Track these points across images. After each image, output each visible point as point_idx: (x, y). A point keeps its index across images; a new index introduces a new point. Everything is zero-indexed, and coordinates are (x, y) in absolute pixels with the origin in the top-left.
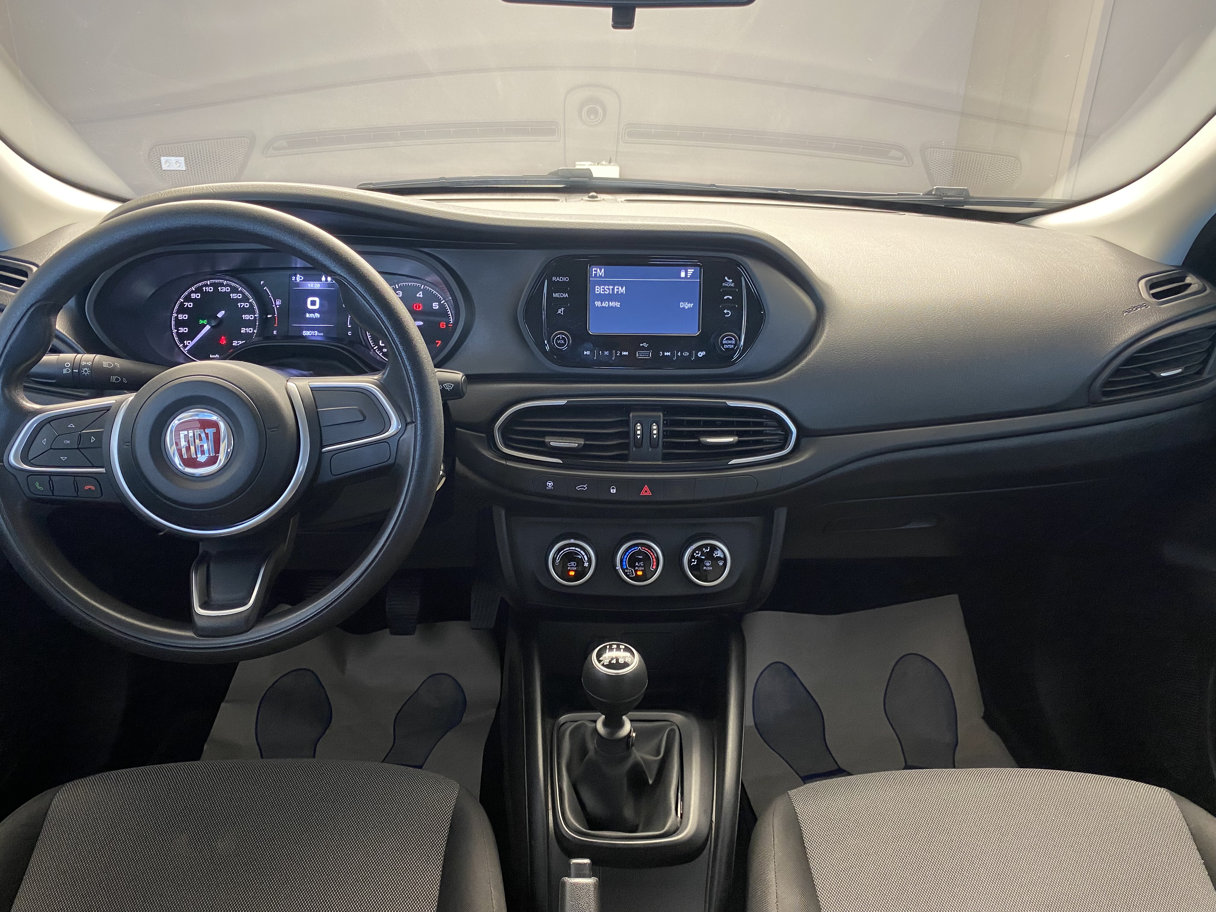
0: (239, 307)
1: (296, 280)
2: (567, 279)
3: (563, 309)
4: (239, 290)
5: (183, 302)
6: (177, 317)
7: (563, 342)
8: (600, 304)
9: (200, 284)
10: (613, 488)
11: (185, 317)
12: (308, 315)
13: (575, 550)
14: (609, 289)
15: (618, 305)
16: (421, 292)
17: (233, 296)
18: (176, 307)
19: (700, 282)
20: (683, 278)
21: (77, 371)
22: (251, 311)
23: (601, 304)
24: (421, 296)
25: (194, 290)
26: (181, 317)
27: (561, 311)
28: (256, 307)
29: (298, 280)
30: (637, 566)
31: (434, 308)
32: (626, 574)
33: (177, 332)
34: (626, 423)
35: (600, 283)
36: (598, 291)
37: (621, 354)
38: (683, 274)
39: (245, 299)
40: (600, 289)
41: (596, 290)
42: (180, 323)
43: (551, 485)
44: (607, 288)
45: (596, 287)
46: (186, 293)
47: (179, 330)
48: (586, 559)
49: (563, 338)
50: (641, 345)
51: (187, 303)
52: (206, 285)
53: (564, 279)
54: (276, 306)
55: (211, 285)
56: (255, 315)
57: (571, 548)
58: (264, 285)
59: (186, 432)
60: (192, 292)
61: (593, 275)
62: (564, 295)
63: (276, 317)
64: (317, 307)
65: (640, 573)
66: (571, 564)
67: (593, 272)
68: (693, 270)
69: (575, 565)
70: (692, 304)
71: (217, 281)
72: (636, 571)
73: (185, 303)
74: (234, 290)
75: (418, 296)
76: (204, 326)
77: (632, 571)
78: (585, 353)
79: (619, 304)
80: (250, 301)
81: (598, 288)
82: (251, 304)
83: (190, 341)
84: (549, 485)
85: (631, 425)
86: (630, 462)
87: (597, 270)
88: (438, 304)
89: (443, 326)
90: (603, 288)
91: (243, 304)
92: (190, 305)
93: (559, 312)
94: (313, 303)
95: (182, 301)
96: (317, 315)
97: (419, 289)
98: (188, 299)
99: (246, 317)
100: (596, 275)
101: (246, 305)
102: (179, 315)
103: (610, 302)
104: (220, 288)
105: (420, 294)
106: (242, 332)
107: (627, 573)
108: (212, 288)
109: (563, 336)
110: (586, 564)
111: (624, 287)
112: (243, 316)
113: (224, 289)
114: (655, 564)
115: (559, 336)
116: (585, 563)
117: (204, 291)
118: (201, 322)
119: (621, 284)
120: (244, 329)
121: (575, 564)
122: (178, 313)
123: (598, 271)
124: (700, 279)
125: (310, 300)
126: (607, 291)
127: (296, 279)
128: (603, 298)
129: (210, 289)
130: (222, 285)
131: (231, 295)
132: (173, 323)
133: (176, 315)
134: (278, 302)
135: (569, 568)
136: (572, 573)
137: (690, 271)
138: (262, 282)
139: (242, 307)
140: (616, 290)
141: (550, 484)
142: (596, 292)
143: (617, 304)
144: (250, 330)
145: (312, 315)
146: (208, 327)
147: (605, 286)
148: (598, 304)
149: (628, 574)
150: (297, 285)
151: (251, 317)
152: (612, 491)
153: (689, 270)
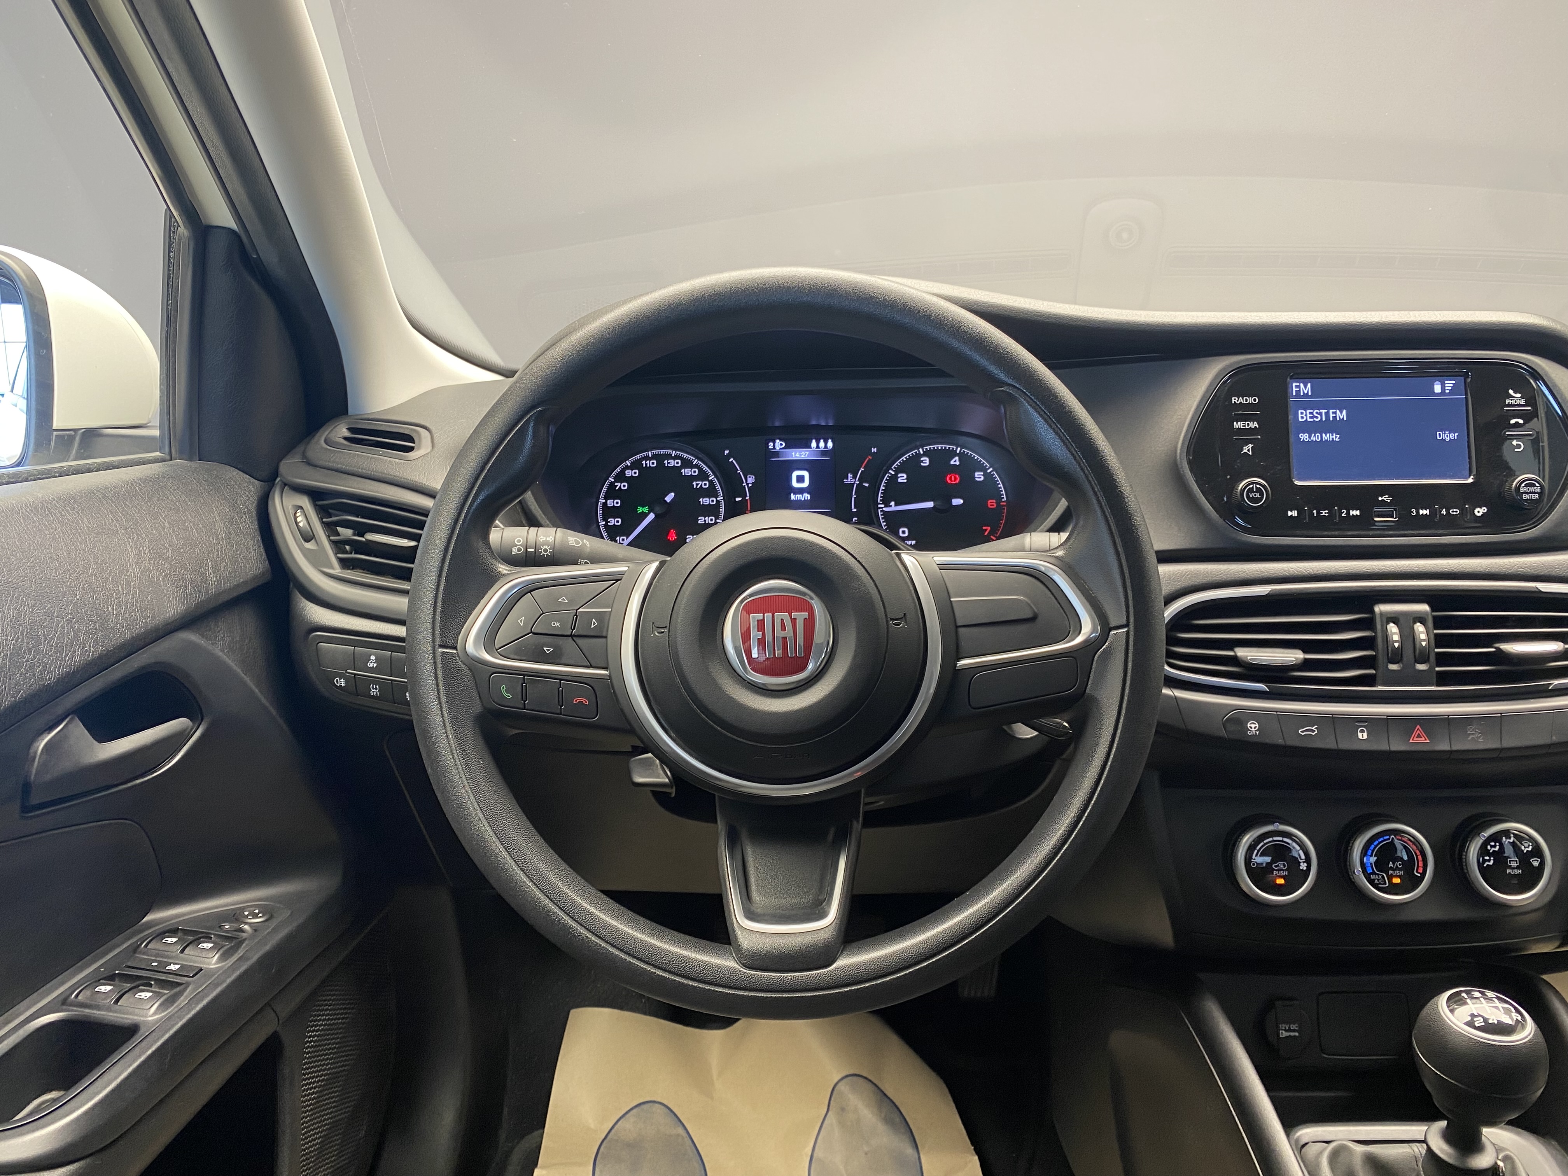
0: (695, 487)
1: (774, 448)
2: (1255, 400)
3: (1250, 446)
4: (694, 463)
5: (615, 482)
6: (605, 504)
7: (1258, 495)
8: (1307, 437)
9: (638, 457)
10: (1362, 731)
11: (617, 503)
12: (793, 497)
13: (1282, 841)
14: (1320, 414)
15: (1336, 437)
16: (957, 458)
17: (686, 472)
18: (605, 489)
19: (1466, 398)
20: (1438, 394)
21: (533, 550)
22: (711, 492)
23: (1310, 437)
24: (958, 463)
25: (629, 465)
26: (610, 503)
27: (1247, 449)
28: (718, 487)
29: (778, 448)
30: (1391, 869)
31: (977, 479)
32: (1371, 882)
33: (606, 526)
34: (1368, 623)
35: (1306, 406)
36: (1302, 418)
37: (1348, 513)
38: (1437, 388)
39: (703, 476)
40: (1306, 415)
41: (1300, 416)
42: (609, 512)
43: (1255, 728)
44: (1317, 413)
45: (1300, 411)
46: (618, 470)
47: (609, 522)
48: (1303, 857)
49: (1258, 490)
50: (1380, 499)
51: (619, 484)
52: (647, 458)
53: (1251, 400)
54: (748, 484)
55: (654, 457)
56: (718, 499)
57: (1275, 839)
58: (729, 456)
59: (759, 616)
60: (627, 467)
61: (1294, 394)
62: (1251, 424)
63: (749, 500)
64: (806, 484)
65: (1396, 881)
66: (1277, 866)
67: (1294, 389)
68: (1454, 382)
69: (1284, 867)
70: (1456, 434)
71: (662, 452)
72: (1390, 878)
73: (616, 484)
74: (687, 464)
75: (952, 463)
76: (645, 515)
77: (1383, 877)
78: (1290, 513)
79: (1338, 436)
80: (710, 479)
81: (1302, 413)
82: (711, 482)
83: (625, 538)
84: (1251, 727)
85: (1379, 626)
86: (1380, 688)
87: (1300, 385)
88: (982, 473)
89: (993, 505)
90: (1310, 413)
91: (700, 483)
92: (624, 486)
93: (1245, 451)
94: (800, 479)
95: (613, 480)
96: (807, 496)
97: (953, 454)
98: (621, 477)
99: (705, 501)
100: (1298, 392)
101: (705, 484)
102: (608, 501)
103: (1324, 435)
104: (666, 462)
105: (955, 461)
106: (699, 522)
107: (1374, 880)
108: (655, 462)
109: (1258, 486)
110: (1303, 866)
111: (1345, 411)
112: (701, 500)
113: (673, 463)
114: (1421, 864)
115: (1251, 486)
116: (1302, 864)
117: (644, 466)
118: (640, 510)
119: (1340, 406)
120: (703, 518)
121: (1284, 865)
122: (606, 498)
123: (1301, 388)
124: (1466, 394)
125: (795, 474)
126: (1317, 417)
127: (774, 446)
128: (1309, 427)
129: (653, 463)
130: (669, 456)
131: (683, 471)
132: (600, 512)
133: (604, 501)
134: (751, 479)
135: (1275, 872)
136: (1281, 881)
137: (1449, 384)
138: (726, 452)
139: (698, 487)
140: (1331, 415)
141: (1253, 726)
142: (1300, 420)
143: (1334, 437)
144: (712, 520)
145: (799, 497)
146: (652, 516)
147: (1314, 410)
148: (1304, 437)
149: (1376, 881)
150: (777, 454)
151: (713, 501)
152: (1360, 735)
153: (1446, 382)
